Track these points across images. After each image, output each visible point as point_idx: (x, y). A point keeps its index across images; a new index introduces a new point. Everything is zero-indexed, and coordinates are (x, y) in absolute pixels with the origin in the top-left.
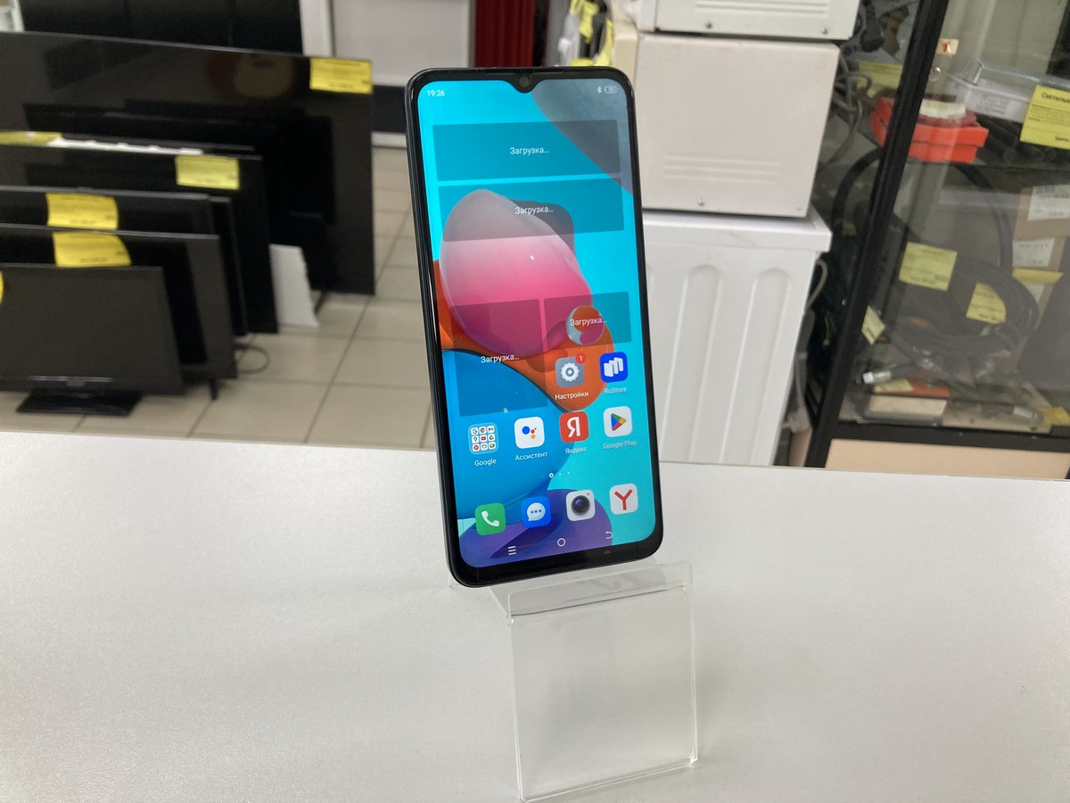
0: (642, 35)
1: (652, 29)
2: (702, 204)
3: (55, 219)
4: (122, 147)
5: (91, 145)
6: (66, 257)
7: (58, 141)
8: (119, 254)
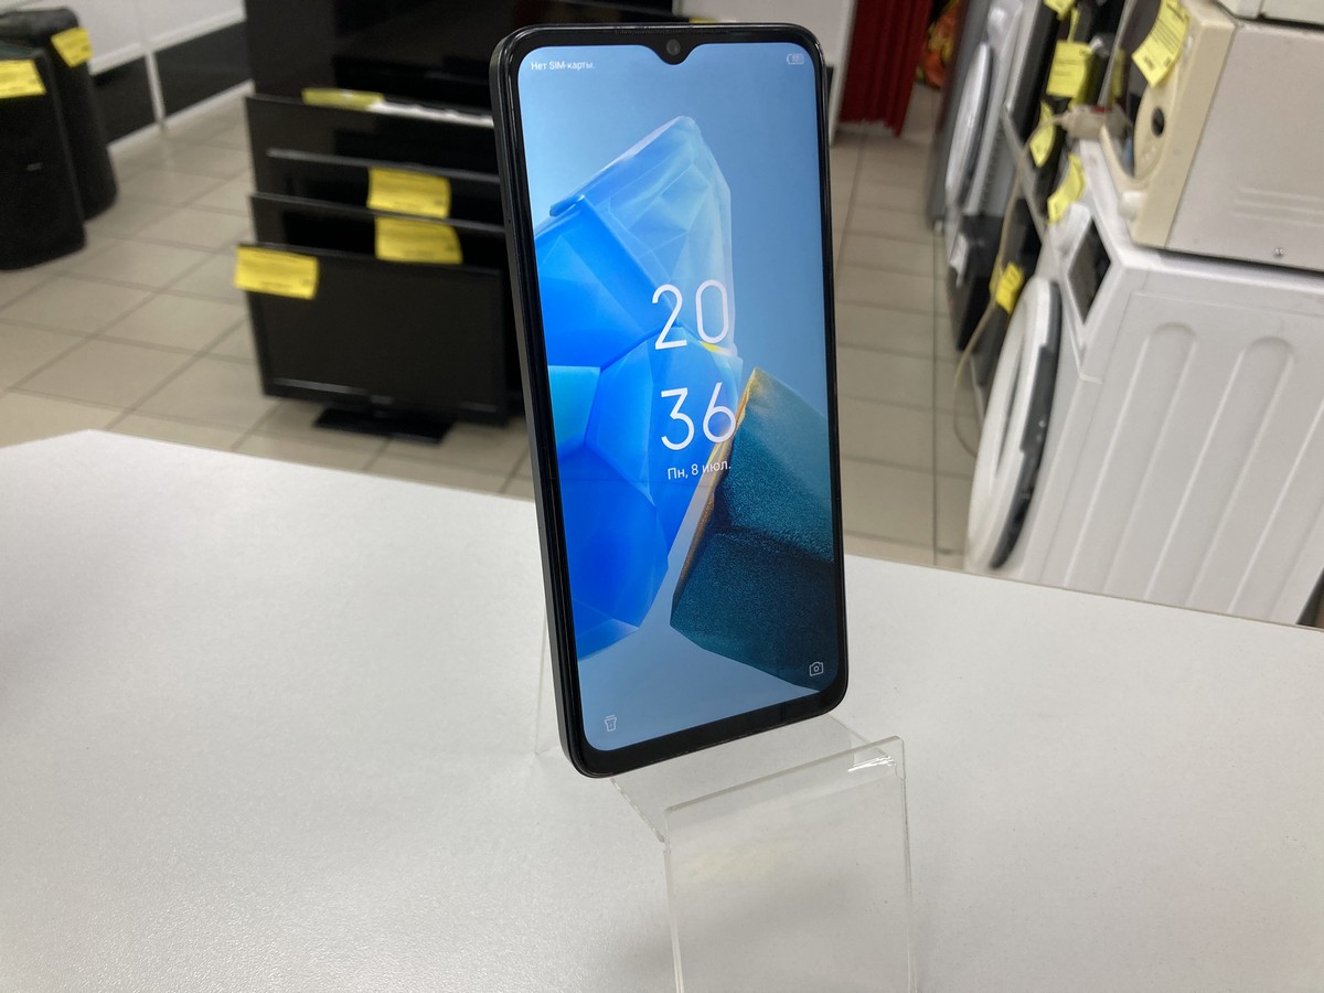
0: (1240, 23)
1: (1254, 14)
2: (1280, 255)
3: (378, 200)
4: (451, 116)
5: (416, 111)
6: (389, 247)
7: (378, 105)
8: (450, 249)
